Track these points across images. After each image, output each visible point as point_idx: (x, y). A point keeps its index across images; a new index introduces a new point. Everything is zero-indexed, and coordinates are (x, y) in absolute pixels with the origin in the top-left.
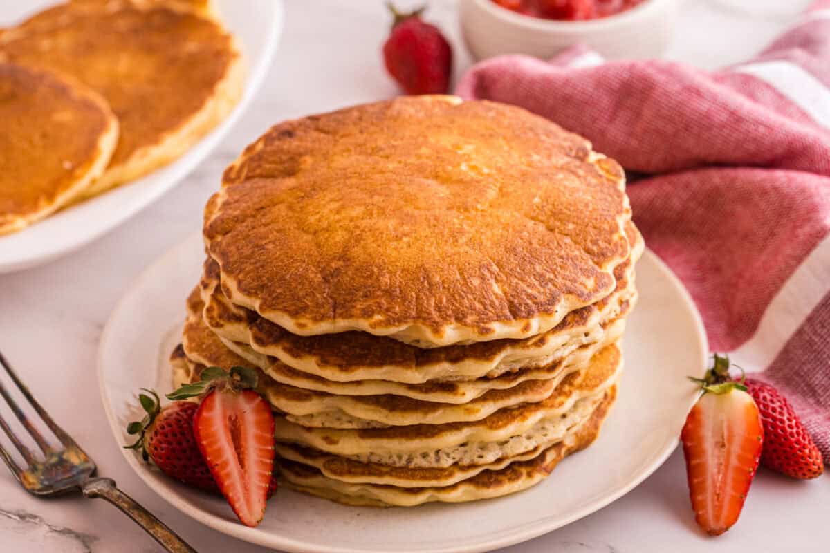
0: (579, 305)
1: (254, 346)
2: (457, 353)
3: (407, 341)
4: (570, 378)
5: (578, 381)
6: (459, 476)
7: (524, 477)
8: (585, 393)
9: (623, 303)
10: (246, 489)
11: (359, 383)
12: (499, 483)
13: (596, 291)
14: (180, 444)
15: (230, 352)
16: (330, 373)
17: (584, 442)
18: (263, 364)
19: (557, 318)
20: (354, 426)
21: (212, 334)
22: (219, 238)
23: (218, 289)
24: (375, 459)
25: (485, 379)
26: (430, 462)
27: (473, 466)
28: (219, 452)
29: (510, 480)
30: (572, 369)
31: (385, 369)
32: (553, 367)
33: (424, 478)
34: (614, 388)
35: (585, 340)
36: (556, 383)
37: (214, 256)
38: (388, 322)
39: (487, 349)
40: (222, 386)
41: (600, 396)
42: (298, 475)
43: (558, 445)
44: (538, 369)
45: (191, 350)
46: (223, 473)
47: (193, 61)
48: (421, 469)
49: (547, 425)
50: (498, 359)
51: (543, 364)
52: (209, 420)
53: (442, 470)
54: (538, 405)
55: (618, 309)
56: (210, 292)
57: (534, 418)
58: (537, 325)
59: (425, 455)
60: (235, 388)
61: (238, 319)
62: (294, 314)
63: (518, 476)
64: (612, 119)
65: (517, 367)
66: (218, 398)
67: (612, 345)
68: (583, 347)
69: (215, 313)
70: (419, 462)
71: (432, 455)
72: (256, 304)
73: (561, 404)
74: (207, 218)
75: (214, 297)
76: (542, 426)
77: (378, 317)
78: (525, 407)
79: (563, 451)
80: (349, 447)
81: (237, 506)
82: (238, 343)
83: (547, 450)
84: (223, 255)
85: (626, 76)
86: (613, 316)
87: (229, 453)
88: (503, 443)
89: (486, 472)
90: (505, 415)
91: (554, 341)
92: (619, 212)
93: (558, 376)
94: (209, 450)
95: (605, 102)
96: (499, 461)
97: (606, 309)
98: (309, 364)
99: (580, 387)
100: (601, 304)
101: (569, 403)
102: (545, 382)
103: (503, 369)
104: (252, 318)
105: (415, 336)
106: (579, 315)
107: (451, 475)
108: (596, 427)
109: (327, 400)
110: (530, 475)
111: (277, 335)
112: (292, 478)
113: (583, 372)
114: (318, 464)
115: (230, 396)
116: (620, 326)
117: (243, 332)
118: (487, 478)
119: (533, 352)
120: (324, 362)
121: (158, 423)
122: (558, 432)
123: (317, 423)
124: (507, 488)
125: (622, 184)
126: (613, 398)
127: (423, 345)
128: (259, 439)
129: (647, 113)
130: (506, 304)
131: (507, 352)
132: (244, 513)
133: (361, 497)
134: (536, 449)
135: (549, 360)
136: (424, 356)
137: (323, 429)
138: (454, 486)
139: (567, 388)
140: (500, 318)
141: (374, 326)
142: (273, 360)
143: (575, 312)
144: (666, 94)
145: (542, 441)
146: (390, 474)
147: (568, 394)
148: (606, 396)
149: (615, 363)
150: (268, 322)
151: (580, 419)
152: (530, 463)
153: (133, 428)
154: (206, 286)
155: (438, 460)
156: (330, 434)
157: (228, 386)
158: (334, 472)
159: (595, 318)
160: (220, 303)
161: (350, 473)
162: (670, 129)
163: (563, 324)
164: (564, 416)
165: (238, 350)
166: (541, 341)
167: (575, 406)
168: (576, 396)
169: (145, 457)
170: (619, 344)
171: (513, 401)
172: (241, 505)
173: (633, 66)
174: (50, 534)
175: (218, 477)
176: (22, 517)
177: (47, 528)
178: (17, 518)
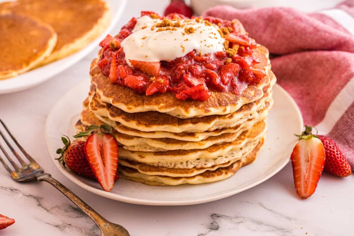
0: (248, 102)
1: (110, 118)
2: (195, 120)
3: (174, 115)
4: (244, 133)
5: (247, 134)
6: (196, 173)
7: (224, 174)
8: (251, 139)
9: (267, 103)
10: (106, 175)
11: (153, 132)
12: (213, 176)
13: (255, 96)
14: (78, 157)
15: (100, 121)
16: (142, 128)
17: (250, 161)
18: (114, 125)
19: (238, 106)
20: (152, 151)
21: (93, 114)
22: (96, 75)
23: (95, 95)
24: (160, 165)
25: (208, 131)
26: (184, 166)
27: (202, 168)
28: (95, 160)
29: (218, 175)
30: (245, 130)
31: (165, 126)
32: (236, 127)
33: (181, 173)
34: (263, 140)
35: (250, 117)
36: (238, 135)
37: (94, 83)
38: (166, 107)
39: (208, 119)
40: (97, 132)
41: (257, 142)
42: (128, 172)
43: (239, 161)
44: (230, 128)
45: (84, 120)
46: (96, 168)
47: (89, 13)
48: (180, 169)
49: (234, 152)
50: (213, 123)
51: (232, 126)
52: (91, 146)
53: (189, 169)
54: (230, 143)
55: (265, 105)
56: (92, 96)
57: (229, 148)
58: (229, 109)
59: (182, 163)
60: (102, 133)
61: (103, 107)
62: (126, 104)
63: (221, 174)
64: (264, 31)
65: (221, 127)
66: (95, 137)
67: (263, 121)
68: (249, 120)
69: (94, 105)
70: (179, 166)
71: (185, 163)
72: (110, 100)
73: (240, 143)
74: (91, 68)
75: (93, 98)
76: (232, 152)
77: (162, 105)
78: (225, 144)
79: (241, 164)
80: (149, 159)
81: (102, 182)
82: (103, 117)
83: (234, 163)
84: (98, 82)
85: (270, 13)
86: (262, 108)
87: (99, 160)
88: (215, 159)
89: (208, 171)
90: (216, 147)
91: (237, 116)
92: (266, 65)
93: (239, 132)
94: (91, 158)
95: (262, 24)
96: (213, 167)
97: (260, 104)
98: (133, 124)
99: (248, 137)
100: (257, 102)
101: (243, 143)
102: (233, 134)
103: (215, 128)
104: (109, 106)
105: (178, 113)
106: (248, 106)
107: (192, 172)
108: (255, 155)
109: (140, 139)
110: (226, 173)
111: (120, 112)
112: (126, 174)
113: (249, 131)
114: (137, 167)
115: (100, 136)
116: (266, 113)
117: (106, 112)
118: (208, 174)
119: (227, 120)
120: (139, 123)
121: (69, 149)
122: (238, 155)
123: (136, 149)
124: (216, 178)
125: (267, 55)
126: (263, 143)
127: (181, 117)
128: (112, 155)
129: (279, 28)
130: (216, 100)
131: (217, 120)
132: (105, 186)
133: (155, 181)
134: (229, 162)
135: (235, 125)
136: (181, 121)
137: (139, 152)
138: (194, 177)
139: (242, 137)
140: (214, 106)
141: (160, 108)
142: (118, 123)
143: (246, 105)
144: (287, 20)
145: (232, 159)
146: (167, 171)
147: (243, 139)
148: (259, 142)
149: (263, 128)
150: (116, 107)
151: (248, 150)
152: (227, 168)
153: (59, 151)
154: (90, 94)
155: (187, 166)
156: (141, 154)
157: (99, 132)
158: (143, 170)
159: (255, 108)
160: (96, 101)
161: (150, 170)
162: (289, 35)
163: (241, 109)
164: (241, 149)
165: (103, 120)
166: (231, 116)
167: (246, 145)
168: (246, 140)
169: (64, 164)
170: (265, 121)
171: (220, 141)
172: (103, 182)
173: (273, 9)
174: (23, 197)
175: (94, 170)
176: (11, 190)
177: (21, 194)
178: (10, 190)
